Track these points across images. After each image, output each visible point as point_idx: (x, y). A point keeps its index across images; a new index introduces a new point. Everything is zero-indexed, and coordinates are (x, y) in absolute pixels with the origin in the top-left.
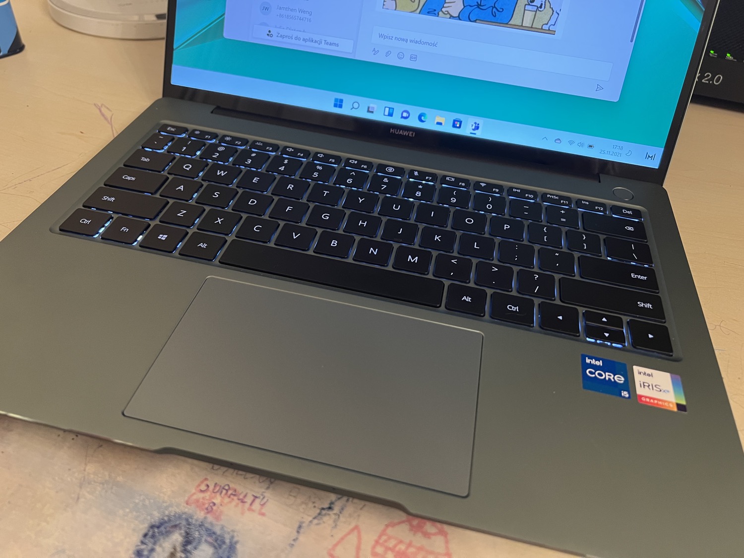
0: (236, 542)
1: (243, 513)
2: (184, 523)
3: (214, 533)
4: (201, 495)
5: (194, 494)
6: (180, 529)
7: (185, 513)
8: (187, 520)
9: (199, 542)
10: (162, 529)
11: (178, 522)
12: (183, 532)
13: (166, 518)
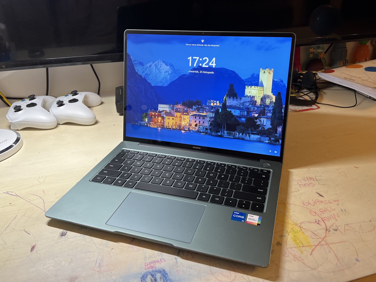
0: (164, 269)
1: (161, 264)
2: (148, 273)
3: (157, 271)
4: (148, 266)
5: (145, 267)
6: (148, 275)
7: (147, 271)
8: (149, 272)
9: (155, 274)
10: (144, 277)
11: (147, 274)
12: (149, 275)
13: (143, 275)
